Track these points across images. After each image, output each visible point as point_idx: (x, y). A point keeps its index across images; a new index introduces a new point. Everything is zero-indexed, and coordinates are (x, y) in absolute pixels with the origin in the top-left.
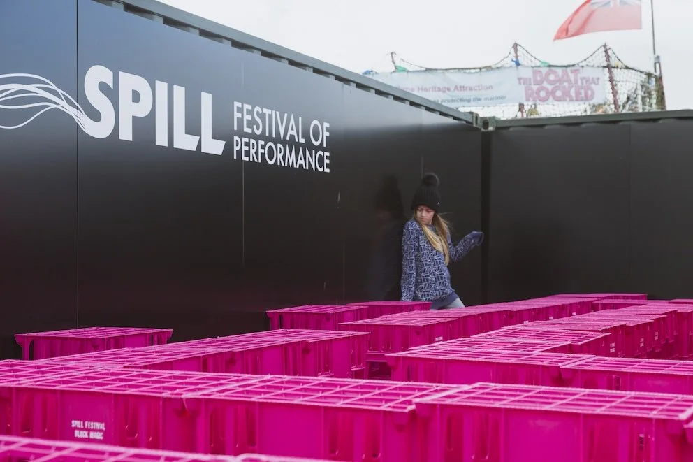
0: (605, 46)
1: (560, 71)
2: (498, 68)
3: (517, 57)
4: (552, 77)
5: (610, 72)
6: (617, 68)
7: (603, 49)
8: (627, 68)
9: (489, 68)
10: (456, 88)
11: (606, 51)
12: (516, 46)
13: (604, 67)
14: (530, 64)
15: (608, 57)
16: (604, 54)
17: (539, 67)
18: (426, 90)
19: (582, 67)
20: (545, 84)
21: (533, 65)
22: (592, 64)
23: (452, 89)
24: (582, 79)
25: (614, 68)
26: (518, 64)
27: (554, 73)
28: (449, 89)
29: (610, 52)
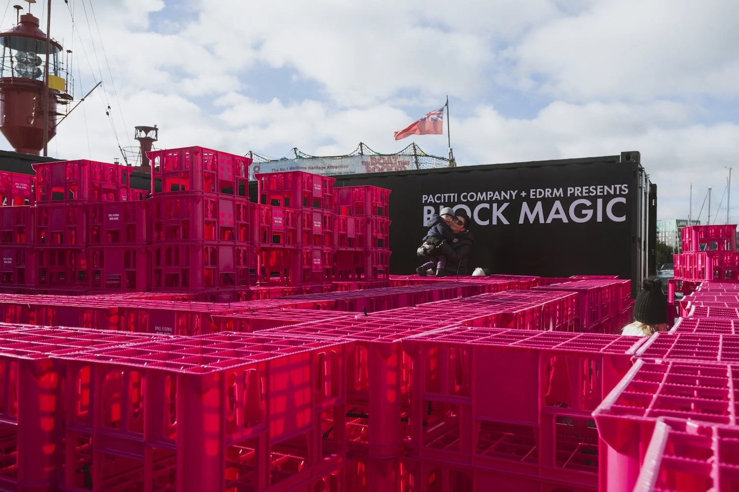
0: (413, 144)
1: (386, 158)
2: (351, 156)
3: (362, 150)
4: (382, 161)
5: (416, 158)
6: (421, 156)
7: (412, 145)
8: (427, 156)
9: (346, 156)
10: (328, 167)
11: (414, 147)
12: (361, 144)
13: (413, 155)
14: (369, 154)
15: (415, 150)
16: (413, 148)
17: (374, 155)
18: (313, 168)
19: (400, 155)
20: (378, 165)
21: (371, 154)
22: (405, 154)
23: (326, 168)
24: (399, 162)
25: (419, 156)
26: (362, 154)
27: (383, 158)
28: (325, 168)
29: (416, 147)
